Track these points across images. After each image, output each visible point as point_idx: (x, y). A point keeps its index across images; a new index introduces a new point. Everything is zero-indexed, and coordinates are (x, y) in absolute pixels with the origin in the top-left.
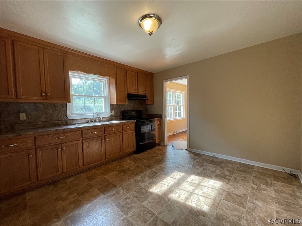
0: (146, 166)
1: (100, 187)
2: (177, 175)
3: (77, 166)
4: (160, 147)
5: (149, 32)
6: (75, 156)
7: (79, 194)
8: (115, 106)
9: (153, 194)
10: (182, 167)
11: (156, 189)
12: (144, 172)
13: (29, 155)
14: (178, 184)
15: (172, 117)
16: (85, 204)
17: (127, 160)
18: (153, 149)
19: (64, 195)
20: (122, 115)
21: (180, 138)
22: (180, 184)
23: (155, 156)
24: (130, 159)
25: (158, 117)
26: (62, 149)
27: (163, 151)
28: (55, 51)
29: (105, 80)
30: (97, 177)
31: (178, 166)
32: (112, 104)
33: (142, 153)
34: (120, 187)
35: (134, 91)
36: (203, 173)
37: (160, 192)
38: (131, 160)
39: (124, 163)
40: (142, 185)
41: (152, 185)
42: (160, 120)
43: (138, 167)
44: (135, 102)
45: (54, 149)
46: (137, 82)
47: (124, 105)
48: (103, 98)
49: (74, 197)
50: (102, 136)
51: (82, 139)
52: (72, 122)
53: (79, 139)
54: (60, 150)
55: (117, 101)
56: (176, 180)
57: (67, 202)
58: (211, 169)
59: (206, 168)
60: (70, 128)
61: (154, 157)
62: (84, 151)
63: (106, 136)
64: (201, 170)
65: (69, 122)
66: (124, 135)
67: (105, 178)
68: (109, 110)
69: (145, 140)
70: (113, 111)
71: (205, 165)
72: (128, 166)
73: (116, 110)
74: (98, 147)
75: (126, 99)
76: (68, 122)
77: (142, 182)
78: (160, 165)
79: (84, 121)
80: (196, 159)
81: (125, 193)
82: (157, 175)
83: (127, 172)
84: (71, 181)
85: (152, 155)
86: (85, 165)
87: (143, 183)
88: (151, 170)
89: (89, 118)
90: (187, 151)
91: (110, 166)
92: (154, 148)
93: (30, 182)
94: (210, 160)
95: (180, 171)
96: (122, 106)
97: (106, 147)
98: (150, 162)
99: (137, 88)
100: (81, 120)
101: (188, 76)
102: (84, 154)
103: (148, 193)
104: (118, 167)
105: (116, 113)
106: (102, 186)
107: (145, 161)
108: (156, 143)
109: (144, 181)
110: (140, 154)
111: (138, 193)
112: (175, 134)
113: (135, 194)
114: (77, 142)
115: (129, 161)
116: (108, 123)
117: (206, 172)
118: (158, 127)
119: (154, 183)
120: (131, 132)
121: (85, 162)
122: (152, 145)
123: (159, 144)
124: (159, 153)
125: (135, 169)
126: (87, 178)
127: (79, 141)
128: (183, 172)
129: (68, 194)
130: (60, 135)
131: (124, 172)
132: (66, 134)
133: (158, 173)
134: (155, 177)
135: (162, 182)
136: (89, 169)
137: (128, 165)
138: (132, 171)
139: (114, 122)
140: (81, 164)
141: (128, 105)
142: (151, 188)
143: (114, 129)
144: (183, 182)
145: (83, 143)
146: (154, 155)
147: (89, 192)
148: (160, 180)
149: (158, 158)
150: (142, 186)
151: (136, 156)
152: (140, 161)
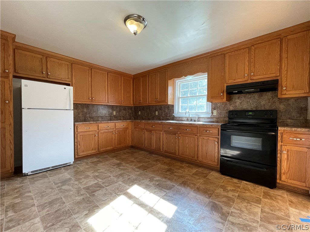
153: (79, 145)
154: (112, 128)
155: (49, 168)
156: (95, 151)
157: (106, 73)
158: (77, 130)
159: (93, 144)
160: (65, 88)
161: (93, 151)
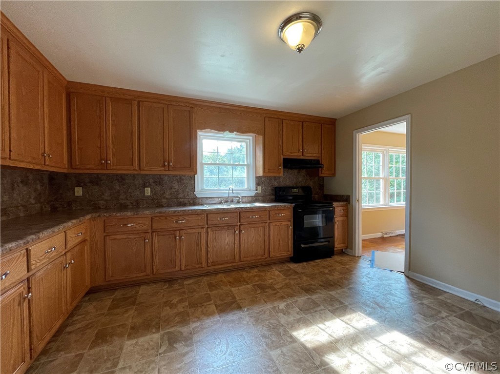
0: (302, 288)
1: (219, 303)
2: (358, 321)
3: (198, 264)
4: (345, 259)
5: (297, 47)
6: (197, 249)
7: (191, 305)
8: (263, 179)
9: (296, 342)
10: (376, 306)
11: (305, 335)
12: (295, 298)
13: (145, 240)
14: (354, 339)
15: (382, 202)
16: (192, 322)
17: (274, 269)
18: (328, 259)
19: (175, 301)
20: (274, 193)
21: (396, 246)
22: (359, 341)
23: (327, 274)
24: (279, 270)
25: (343, 201)
26: (180, 237)
27: (347, 267)
28: (182, 106)
29: (249, 139)
30: (222, 287)
31: (368, 302)
32: (259, 177)
33: (305, 264)
34: (247, 311)
35: (296, 155)
36: (429, 335)
37: (310, 342)
38: (280, 272)
39: (269, 273)
40: (283, 319)
41: (301, 326)
42: (346, 206)
43: (288, 286)
44: (299, 173)
45: (171, 236)
46: (301, 139)
47: (279, 177)
48: (246, 167)
49: (184, 307)
50: (235, 225)
51: (207, 226)
52: (200, 201)
53: (202, 227)
54: (178, 238)
55: (264, 171)
56: (352, 331)
57: (175, 311)
58: (457, 332)
59: (443, 325)
60: (191, 210)
61: (325, 274)
62: (209, 244)
63: (241, 226)
64: (424, 326)
65: (197, 201)
66: (272, 228)
67: (231, 291)
68: (253, 185)
69: (319, 240)
70: (260, 187)
71: (443, 318)
72: (272, 281)
73: (265, 185)
74: (229, 241)
75: (280, 167)
76: (195, 201)
77: (284, 314)
78: (331, 293)
79: (217, 200)
80: (419, 298)
81: (250, 323)
82: (316, 309)
83: (267, 290)
84: (189, 284)
85: (322, 270)
86: (209, 265)
87: (285, 316)
88: (309, 297)
89: (224, 197)
90: (403, 276)
91: (245, 274)
92: (331, 257)
93: (144, 274)
94: (462, 309)
95: (369, 315)
96: (275, 180)
97: (241, 243)
98: (312, 283)
99: (301, 147)
100: (213, 199)
101: (409, 116)
102: (209, 249)
103: (288, 337)
104: (256, 279)
105: (264, 191)
106: (222, 302)
107: (305, 278)
108: (335, 249)
109: (289, 313)
110: (301, 264)
111: (270, 331)
112: (386, 236)
113: (265, 330)
114: (199, 230)
115: (277, 273)
116: (249, 205)
117: (437, 335)
118: (341, 219)
119: (305, 323)
120: (284, 223)
121: (209, 261)
122: (328, 252)
123: (344, 253)
124: (337, 268)
125: (281, 288)
126: (208, 285)
127: (202, 229)
128: (374, 318)
129: (180, 300)
130: (179, 218)
131: (262, 288)
132: (187, 218)
133: (320, 305)
134: (312, 311)
135: (321, 326)
136: (216, 273)
137: (274, 278)
138: (276, 290)
139: (258, 205)
140: (204, 264)
141: (287, 179)
142: (296, 329)
143: (255, 216)
144: (367, 339)
145: (207, 232)
146: (326, 271)
147: (203, 306)
148: (320, 319)
149: (330, 278)
150: (283, 321)
151: (293, 266)
152: (296, 277)
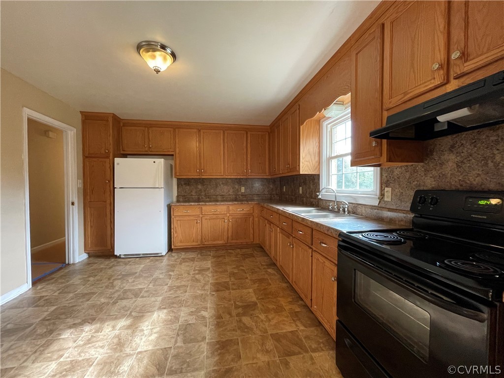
153: (176, 232)
154: (223, 213)
155: (139, 255)
156: (197, 244)
157: (222, 132)
158: (173, 214)
159: (194, 235)
160: (154, 162)
161: (194, 244)
